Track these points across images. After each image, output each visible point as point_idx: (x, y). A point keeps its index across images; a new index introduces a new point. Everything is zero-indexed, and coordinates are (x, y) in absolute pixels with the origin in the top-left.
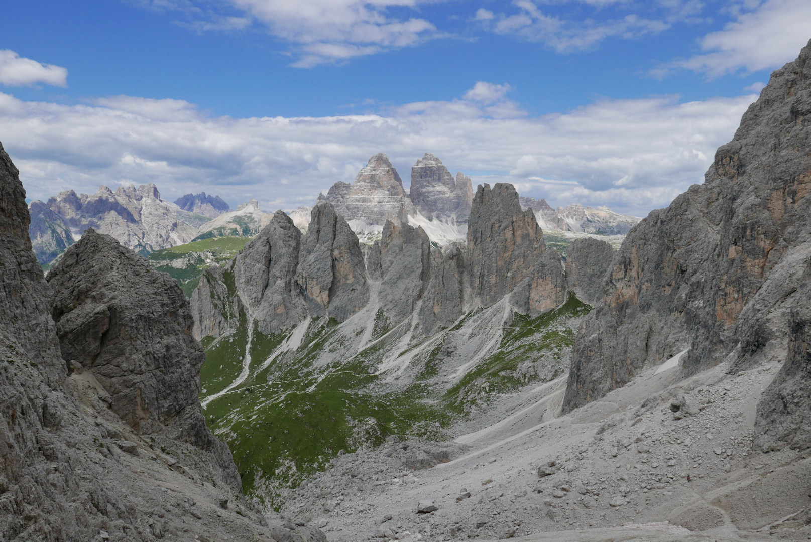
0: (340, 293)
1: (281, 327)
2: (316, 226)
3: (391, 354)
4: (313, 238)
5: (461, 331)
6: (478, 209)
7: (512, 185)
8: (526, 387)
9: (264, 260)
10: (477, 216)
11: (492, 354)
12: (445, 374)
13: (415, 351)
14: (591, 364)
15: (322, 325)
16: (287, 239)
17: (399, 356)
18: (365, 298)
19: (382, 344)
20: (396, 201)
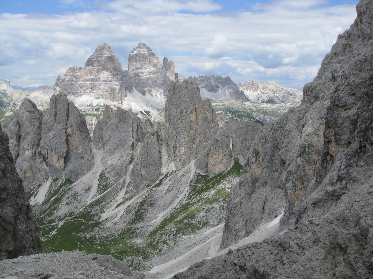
0: (72, 160)
1: (30, 187)
2: (54, 111)
3: (110, 206)
4: (51, 119)
5: (160, 188)
7: (195, 82)
8: (200, 230)
9: (15, 136)
10: (171, 103)
11: (182, 204)
13: (128, 203)
15: (60, 185)
16: (32, 120)
17: (117, 207)
18: (91, 164)
19: (104, 198)
20: (117, 80)
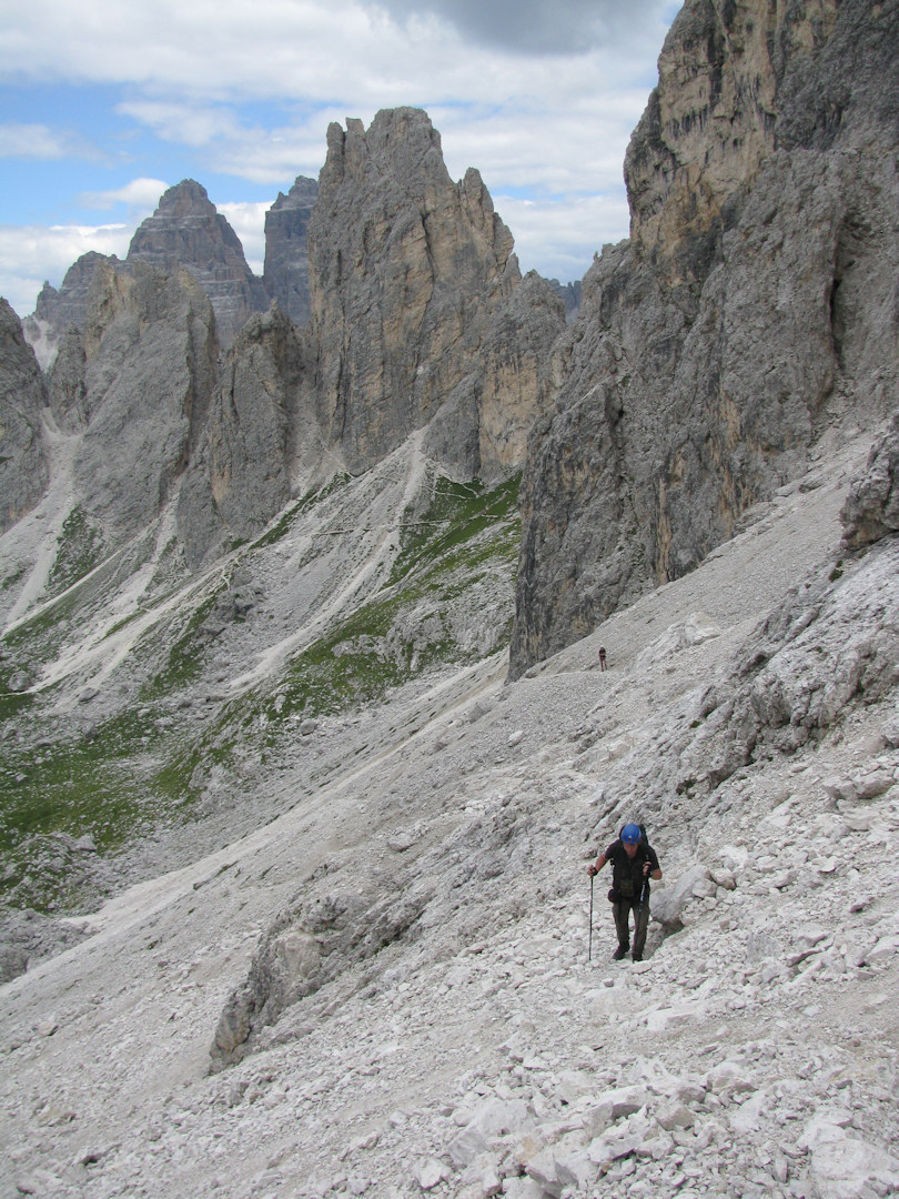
3: (86, 631)
5: (280, 547)
6: (332, 192)
7: (420, 112)
8: (409, 684)
11: (364, 604)
12: (221, 674)
13: (152, 617)
14: (577, 528)
17: (109, 634)
18: (37, 482)
19: (70, 605)
20: (227, 292)
